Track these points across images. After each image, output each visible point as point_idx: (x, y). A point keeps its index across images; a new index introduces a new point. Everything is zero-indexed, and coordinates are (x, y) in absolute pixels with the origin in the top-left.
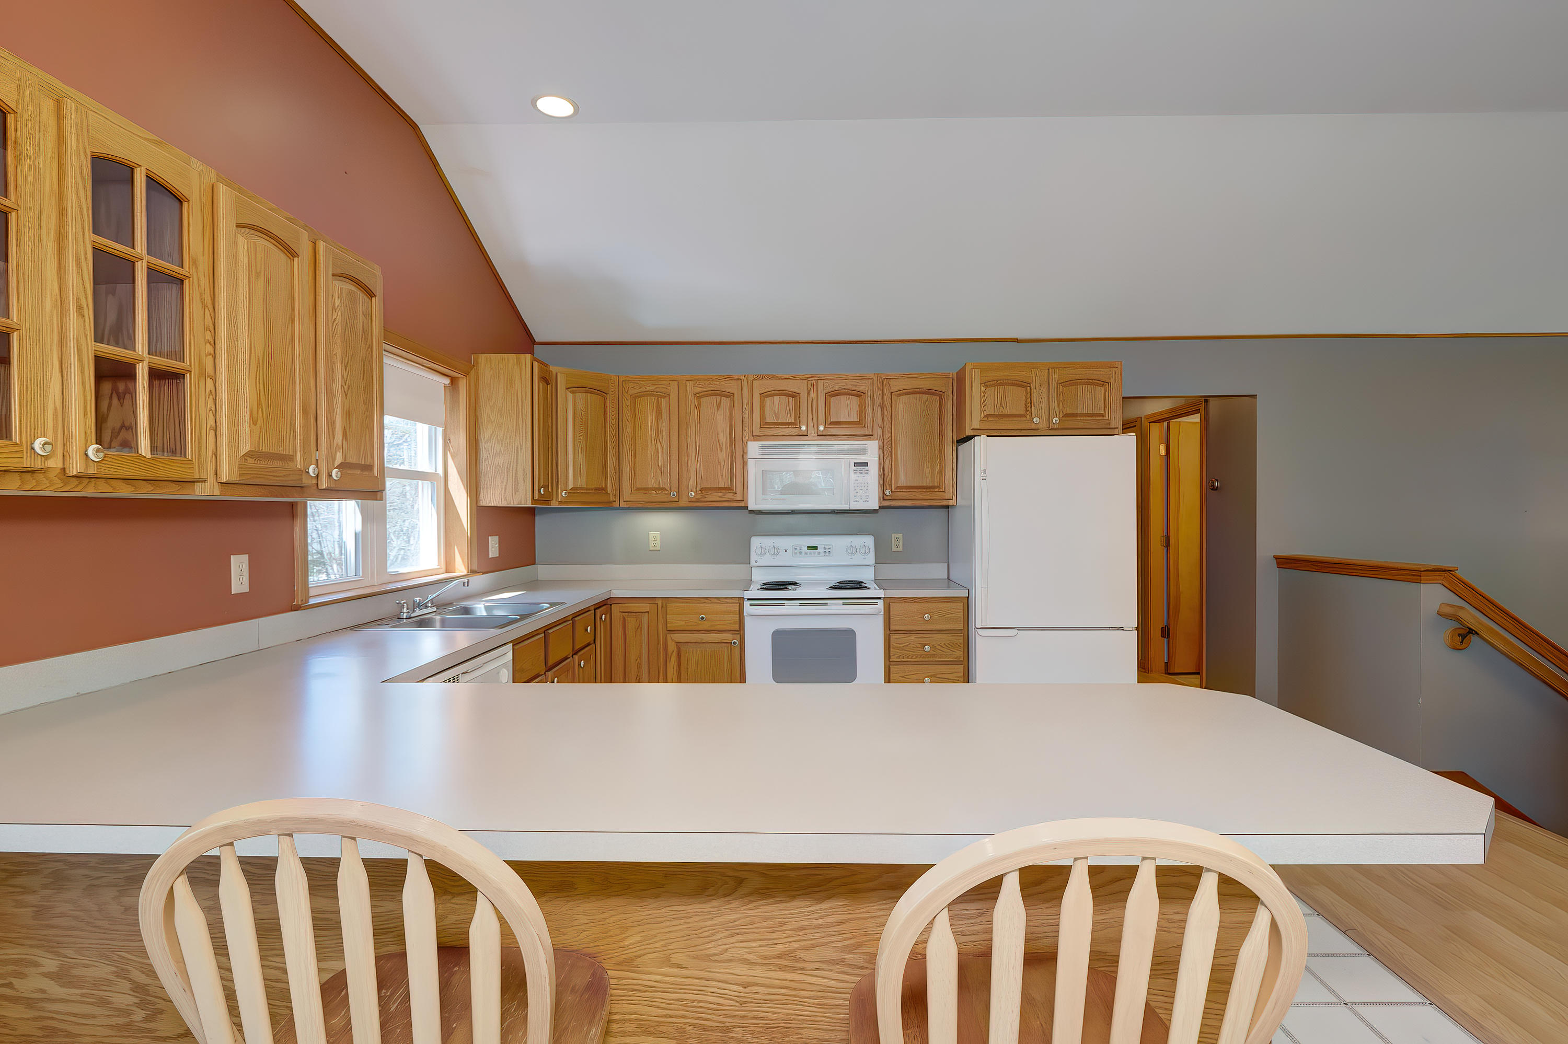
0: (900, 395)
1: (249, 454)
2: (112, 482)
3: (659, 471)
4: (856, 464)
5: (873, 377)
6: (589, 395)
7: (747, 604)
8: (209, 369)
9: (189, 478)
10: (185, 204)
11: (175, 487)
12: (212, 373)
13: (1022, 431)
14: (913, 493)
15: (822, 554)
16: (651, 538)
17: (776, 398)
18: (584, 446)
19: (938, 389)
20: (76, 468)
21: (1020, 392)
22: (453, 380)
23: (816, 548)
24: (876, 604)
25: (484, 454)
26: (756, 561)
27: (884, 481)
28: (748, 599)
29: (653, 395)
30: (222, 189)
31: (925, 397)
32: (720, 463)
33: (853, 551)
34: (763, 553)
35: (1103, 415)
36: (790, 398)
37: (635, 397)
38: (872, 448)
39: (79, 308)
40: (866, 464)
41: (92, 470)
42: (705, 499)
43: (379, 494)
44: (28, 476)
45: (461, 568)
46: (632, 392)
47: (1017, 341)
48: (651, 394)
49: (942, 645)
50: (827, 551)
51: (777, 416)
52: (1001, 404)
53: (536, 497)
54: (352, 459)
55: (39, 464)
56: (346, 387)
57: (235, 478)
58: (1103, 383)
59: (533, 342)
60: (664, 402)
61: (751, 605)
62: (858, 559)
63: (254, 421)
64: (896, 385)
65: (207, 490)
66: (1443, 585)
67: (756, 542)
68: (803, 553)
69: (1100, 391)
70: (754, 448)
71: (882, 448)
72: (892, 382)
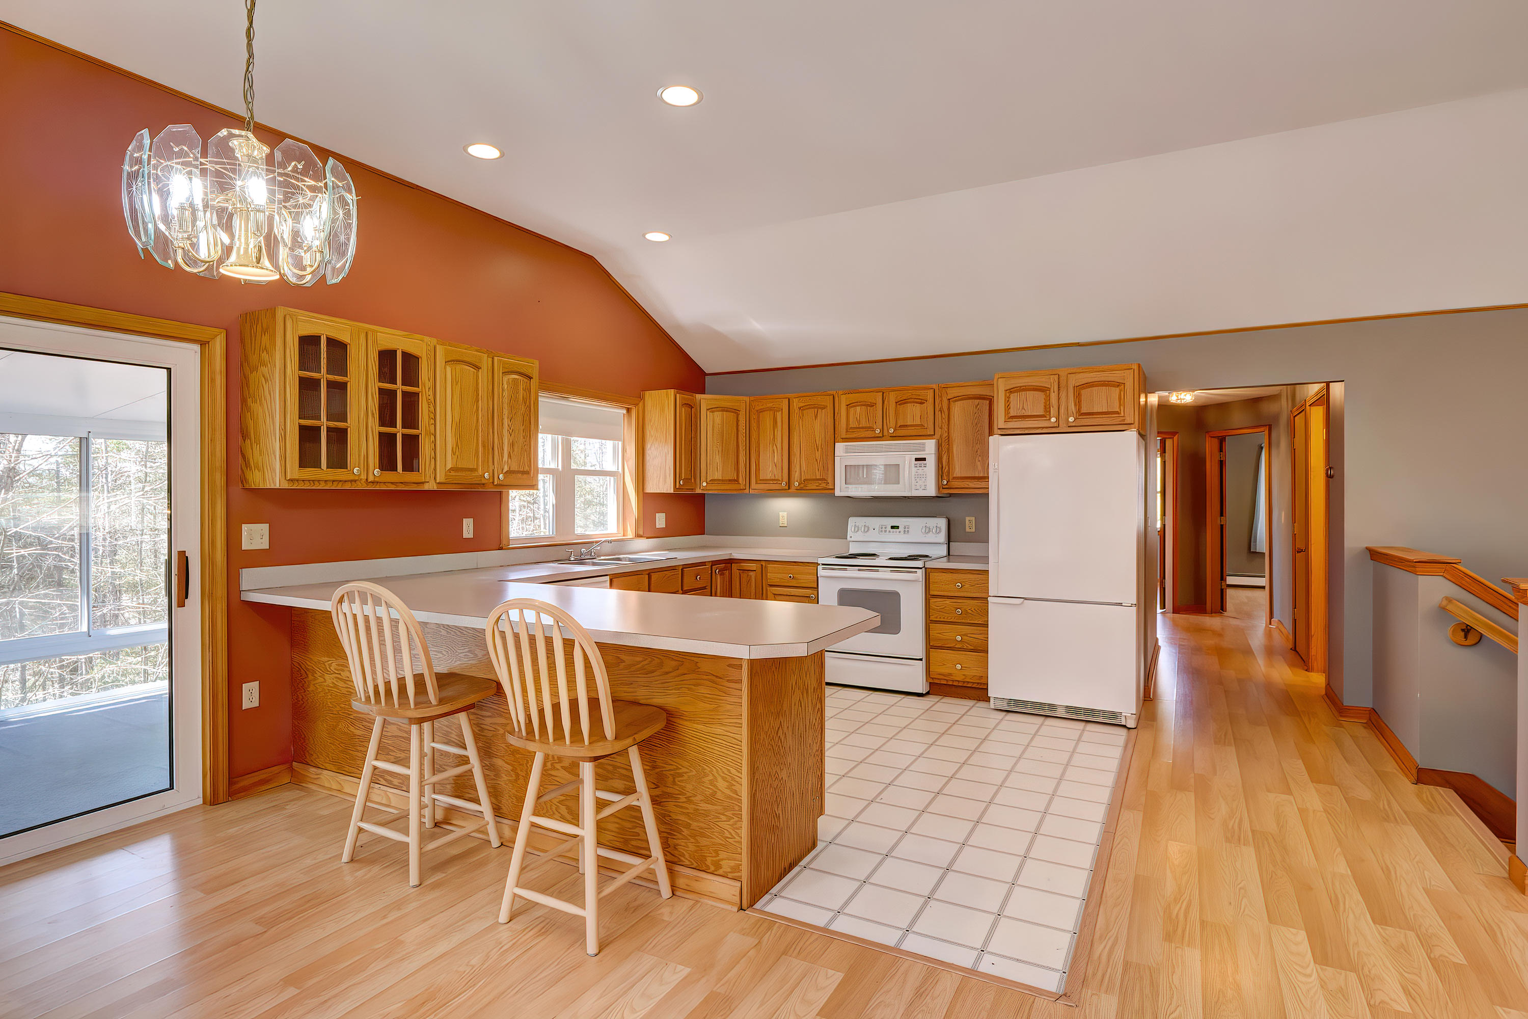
0: (956, 401)
1: (451, 469)
2: (386, 484)
3: (774, 467)
4: (917, 459)
5: (934, 386)
6: (725, 413)
7: (820, 567)
8: (432, 431)
9: (421, 481)
10: (420, 359)
11: (416, 485)
12: (434, 433)
13: (1044, 429)
14: (967, 483)
15: (902, 533)
16: (781, 518)
17: (858, 408)
18: (720, 450)
19: (988, 394)
20: (371, 478)
21: (1040, 396)
22: (628, 410)
23: (898, 527)
24: (916, 572)
25: (648, 458)
26: (851, 537)
27: (942, 471)
28: (823, 564)
29: (771, 410)
30: (438, 347)
31: (977, 401)
32: (816, 460)
33: (928, 530)
34: (857, 529)
35: (1118, 413)
36: (869, 408)
37: (760, 412)
38: (929, 447)
39: (373, 414)
40: (924, 459)
41: (377, 480)
42: (807, 488)
43: (535, 487)
44: (353, 483)
45: (630, 534)
46: (757, 408)
47: (1079, 345)
48: (770, 409)
49: (973, 609)
50: (906, 530)
51: (859, 422)
52: (1023, 407)
53: (677, 487)
54: (515, 467)
55: (356, 478)
56: (511, 431)
57: (443, 480)
58: (1118, 385)
59: (703, 374)
60: (779, 415)
61: (823, 569)
62: (931, 538)
63: (454, 453)
64: (952, 393)
65: (431, 486)
66: (1444, 577)
67: (852, 521)
68: (888, 531)
69: (1115, 392)
70: (840, 447)
71: (939, 446)
72: (949, 390)
